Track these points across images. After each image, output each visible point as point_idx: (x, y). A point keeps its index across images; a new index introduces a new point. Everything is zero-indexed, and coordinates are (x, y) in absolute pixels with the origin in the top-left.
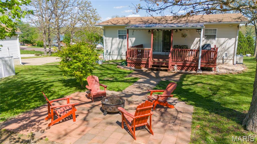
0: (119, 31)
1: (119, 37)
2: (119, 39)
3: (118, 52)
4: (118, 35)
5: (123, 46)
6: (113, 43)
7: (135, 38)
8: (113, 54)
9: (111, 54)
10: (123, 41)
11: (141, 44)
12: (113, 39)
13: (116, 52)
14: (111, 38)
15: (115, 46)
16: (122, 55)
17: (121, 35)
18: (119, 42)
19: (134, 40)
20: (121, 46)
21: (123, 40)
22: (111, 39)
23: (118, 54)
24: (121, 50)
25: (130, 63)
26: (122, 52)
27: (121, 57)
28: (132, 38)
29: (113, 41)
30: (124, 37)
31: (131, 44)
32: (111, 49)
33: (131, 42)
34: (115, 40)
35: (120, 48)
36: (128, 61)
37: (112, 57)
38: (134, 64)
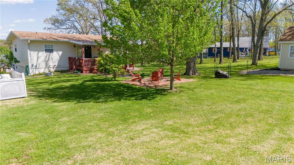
0: (45, 45)
3: (45, 64)
6: (39, 56)
8: (39, 67)
9: (37, 67)
10: (49, 55)
11: (68, 58)
12: (38, 53)
13: (43, 65)
14: (37, 52)
23: (45, 67)
24: (48, 62)
25: (85, 70)
26: (50, 65)
27: (48, 69)
28: (59, 52)
29: (39, 54)
30: (51, 51)
31: (58, 57)
32: (38, 63)
33: (58, 55)
34: (41, 53)
35: (47, 60)
36: (84, 69)
37: (38, 70)
38: (88, 71)
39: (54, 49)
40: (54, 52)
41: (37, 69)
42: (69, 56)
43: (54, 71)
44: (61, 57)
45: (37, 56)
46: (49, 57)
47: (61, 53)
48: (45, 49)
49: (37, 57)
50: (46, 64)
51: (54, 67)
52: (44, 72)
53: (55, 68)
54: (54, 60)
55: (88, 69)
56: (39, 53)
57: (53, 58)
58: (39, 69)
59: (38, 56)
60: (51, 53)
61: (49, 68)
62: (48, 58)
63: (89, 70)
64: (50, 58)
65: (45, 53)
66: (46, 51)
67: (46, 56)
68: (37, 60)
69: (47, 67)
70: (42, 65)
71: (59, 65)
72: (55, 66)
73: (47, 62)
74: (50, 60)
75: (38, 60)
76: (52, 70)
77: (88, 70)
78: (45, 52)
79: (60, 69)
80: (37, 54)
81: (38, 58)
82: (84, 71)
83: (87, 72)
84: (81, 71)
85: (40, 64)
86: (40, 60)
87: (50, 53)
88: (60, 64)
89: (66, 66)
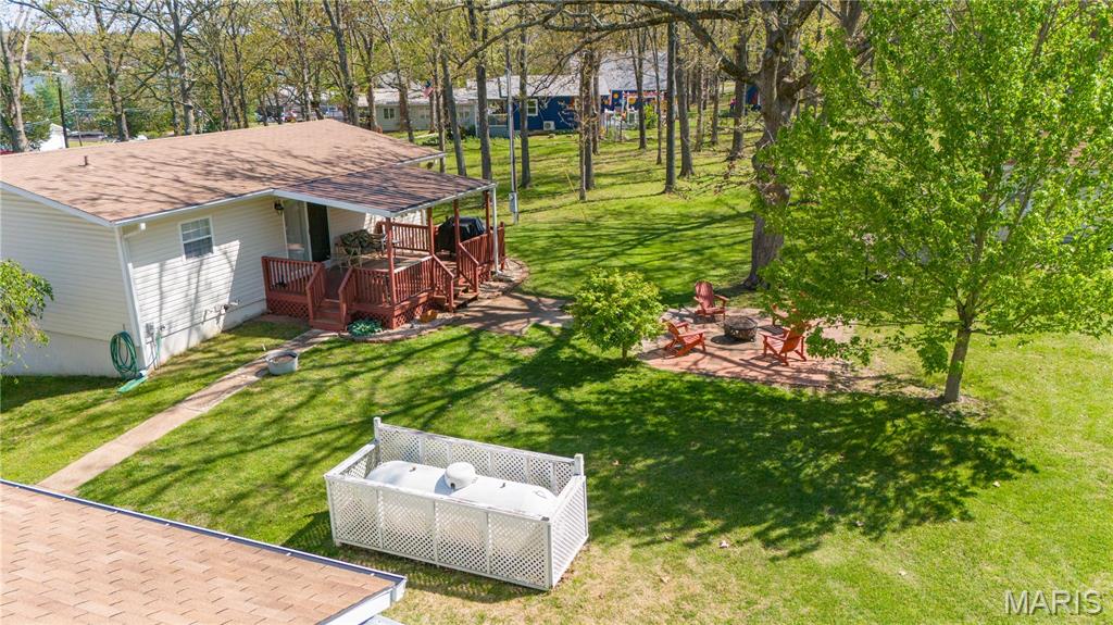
0: (182, 226)
1: (186, 253)
2: (187, 258)
3: (189, 308)
4: (182, 242)
7: (237, 242)
8: (172, 331)
9: (165, 333)
10: (199, 267)
11: (260, 260)
12: (162, 266)
13: (183, 315)
14: (154, 268)
15: (176, 300)
16: (203, 321)
17: (191, 243)
18: (186, 278)
19: (238, 248)
21: (199, 259)
22: (158, 270)
23: (188, 325)
24: (197, 306)
25: (396, 317)
26: (205, 308)
28: (229, 246)
29: (164, 278)
30: (203, 246)
31: (228, 273)
32: (163, 317)
33: (228, 267)
35: (194, 291)
36: (396, 314)
37: (167, 344)
39: (212, 235)
40: (215, 248)
41: (164, 342)
42: (263, 255)
43: (218, 333)
44: (238, 272)
45: (159, 281)
46: (199, 277)
47: (235, 248)
48: (185, 244)
49: (160, 286)
50: (193, 308)
51: (219, 315)
52: (191, 345)
53: (222, 318)
54: (216, 289)
55: (404, 309)
56: (165, 268)
58: (172, 338)
60: (206, 257)
61: (205, 323)
62: (194, 286)
63: (407, 311)
65: (184, 262)
66: (189, 249)
67: (186, 275)
69: (196, 322)
70: (180, 316)
71: (237, 297)
72: (224, 308)
75: (165, 300)
77: (404, 314)
78: (184, 256)
79: (239, 317)
80: (159, 276)
81: (162, 298)
82: (394, 320)
84: (379, 324)
87: (202, 255)
89: (257, 299)
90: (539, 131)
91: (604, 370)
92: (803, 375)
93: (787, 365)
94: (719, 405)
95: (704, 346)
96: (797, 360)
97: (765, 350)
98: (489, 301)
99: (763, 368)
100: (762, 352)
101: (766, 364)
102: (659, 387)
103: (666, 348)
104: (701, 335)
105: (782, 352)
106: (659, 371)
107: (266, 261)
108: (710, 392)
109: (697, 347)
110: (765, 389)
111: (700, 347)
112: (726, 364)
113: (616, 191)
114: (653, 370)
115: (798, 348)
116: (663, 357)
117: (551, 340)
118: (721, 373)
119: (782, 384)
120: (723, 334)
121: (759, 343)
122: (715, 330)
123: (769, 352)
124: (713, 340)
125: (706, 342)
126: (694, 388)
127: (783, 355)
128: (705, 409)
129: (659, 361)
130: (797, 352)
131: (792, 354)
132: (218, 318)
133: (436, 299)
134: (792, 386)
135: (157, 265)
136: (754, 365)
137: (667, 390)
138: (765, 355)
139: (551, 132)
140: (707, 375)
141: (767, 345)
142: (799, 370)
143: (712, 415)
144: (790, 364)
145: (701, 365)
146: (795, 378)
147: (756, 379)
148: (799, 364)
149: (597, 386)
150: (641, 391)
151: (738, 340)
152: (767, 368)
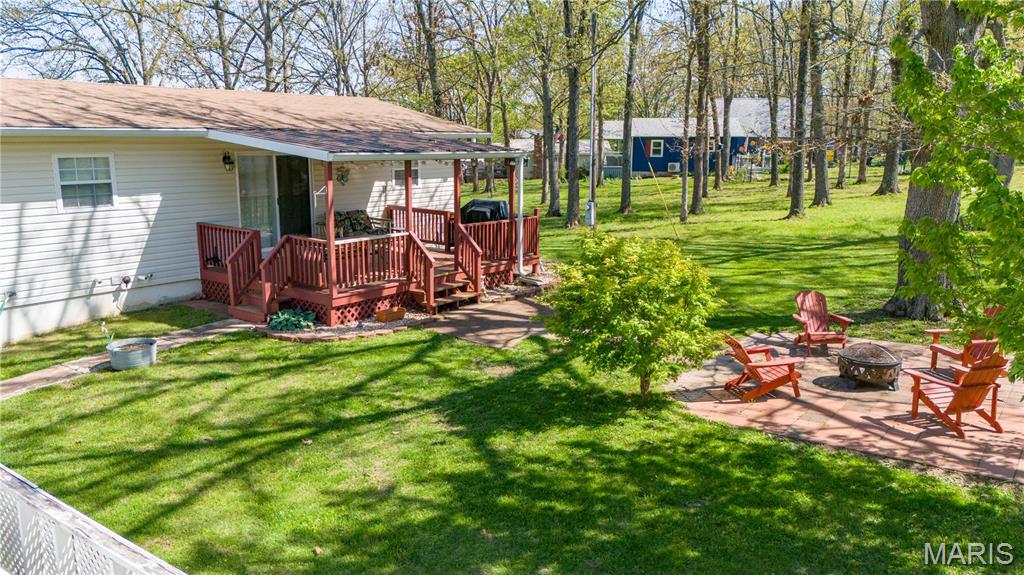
0: (59, 159)
1: (64, 198)
2: (65, 205)
3: (66, 274)
4: (58, 183)
5: (98, 236)
6: (26, 228)
7: (157, 197)
8: (32, 300)
9: (19, 302)
10: (91, 218)
11: (195, 227)
12: (22, 209)
13: (56, 281)
14: (12, 208)
16: (91, 295)
17: (74, 186)
19: (158, 204)
20: (86, 240)
21: (90, 209)
22: (14, 213)
23: (65, 296)
24: (83, 265)
25: (338, 309)
26: (93, 277)
27: (87, 304)
28: (143, 198)
29: (25, 220)
30: (97, 193)
31: (142, 230)
32: (21, 273)
33: (142, 219)
34: (43, 212)
35: (77, 251)
36: (336, 303)
37: (25, 315)
38: (353, 310)
39: (113, 181)
40: (115, 198)
41: (17, 314)
42: (200, 220)
43: (117, 312)
44: (157, 227)
45: (15, 229)
46: (88, 233)
47: (153, 202)
48: (62, 186)
49: (15, 236)
50: (75, 274)
51: (119, 290)
52: (65, 324)
53: (124, 296)
54: (118, 246)
55: (354, 300)
56: (27, 212)
57: (114, 234)
58: (33, 311)
59: (20, 232)
60: (101, 208)
61: (92, 298)
62: (80, 237)
63: (359, 304)
64: (93, 236)
65: (61, 209)
66: (71, 193)
67: (71, 227)
68: (19, 254)
69: (78, 293)
70: (48, 284)
71: (149, 270)
72: (127, 282)
73: (78, 261)
74: (97, 250)
75: (24, 257)
76: (111, 307)
77: (352, 306)
78: (60, 201)
79: (153, 297)
80: (14, 221)
81: (20, 246)
82: (333, 312)
83: (349, 316)
84: (313, 316)
85: (39, 278)
86: (33, 254)
87: (94, 205)
88: (152, 269)
89: (184, 278)
90: (664, 173)
91: (599, 407)
92: (994, 459)
93: (961, 436)
94: (803, 499)
95: (796, 389)
96: (982, 430)
97: (915, 405)
98: (492, 305)
99: (908, 436)
100: (910, 408)
101: (915, 431)
102: (690, 448)
103: (728, 387)
104: (791, 367)
105: (951, 409)
106: (701, 421)
107: (202, 229)
108: (790, 470)
109: (781, 389)
110: (909, 475)
111: (790, 391)
112: (832, 422)
113: (729, 216)
114: (692, 420)
115: (986, 405)
116: (719, 399)
117: (544, 357)
118: (820, 436)
119: (949, 472)
120: (838, 374)
121: (903, 392)
122: (823, 368)
123: (923, 409)
124: (818, 382)
125: (801, 383)
126: (761, 458)
127: (953, 417)
128: (775, 503)
129: (710, 405)
130: (982, 413)
131: (970, 418)
132: (116, 293)
133: (412, 293)
134: (970, 477)
135: (16, 206)
136: (890, 430)
137: (704, 455)
138: (914, 414)
139: (676, 173)
140: (794, 437)
141: (918, 394)
142: (986, 448)
143: (784, 520)
144: (967, 434)
145: (781, 419)
146: (978, 463)
147: (891, 455)
148: (985, 436)
149: (576, 433)
150: (654, 450)
151: (863, 385)
152: (917, 438)
